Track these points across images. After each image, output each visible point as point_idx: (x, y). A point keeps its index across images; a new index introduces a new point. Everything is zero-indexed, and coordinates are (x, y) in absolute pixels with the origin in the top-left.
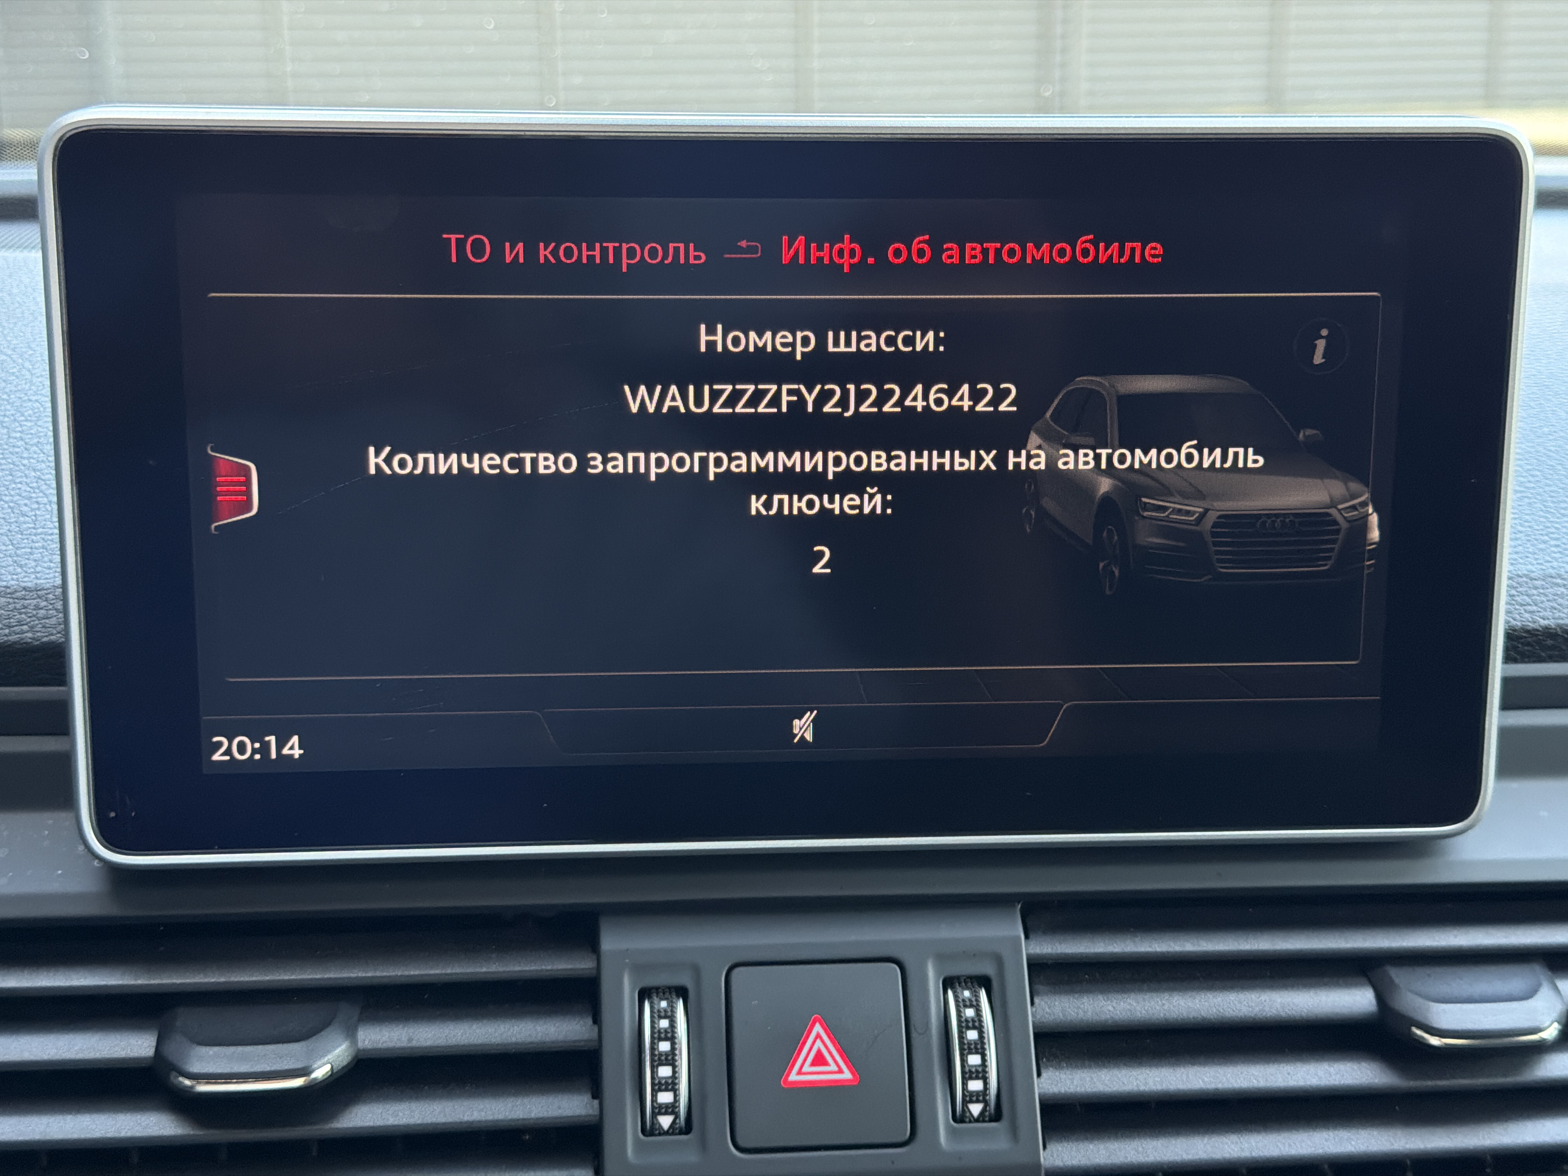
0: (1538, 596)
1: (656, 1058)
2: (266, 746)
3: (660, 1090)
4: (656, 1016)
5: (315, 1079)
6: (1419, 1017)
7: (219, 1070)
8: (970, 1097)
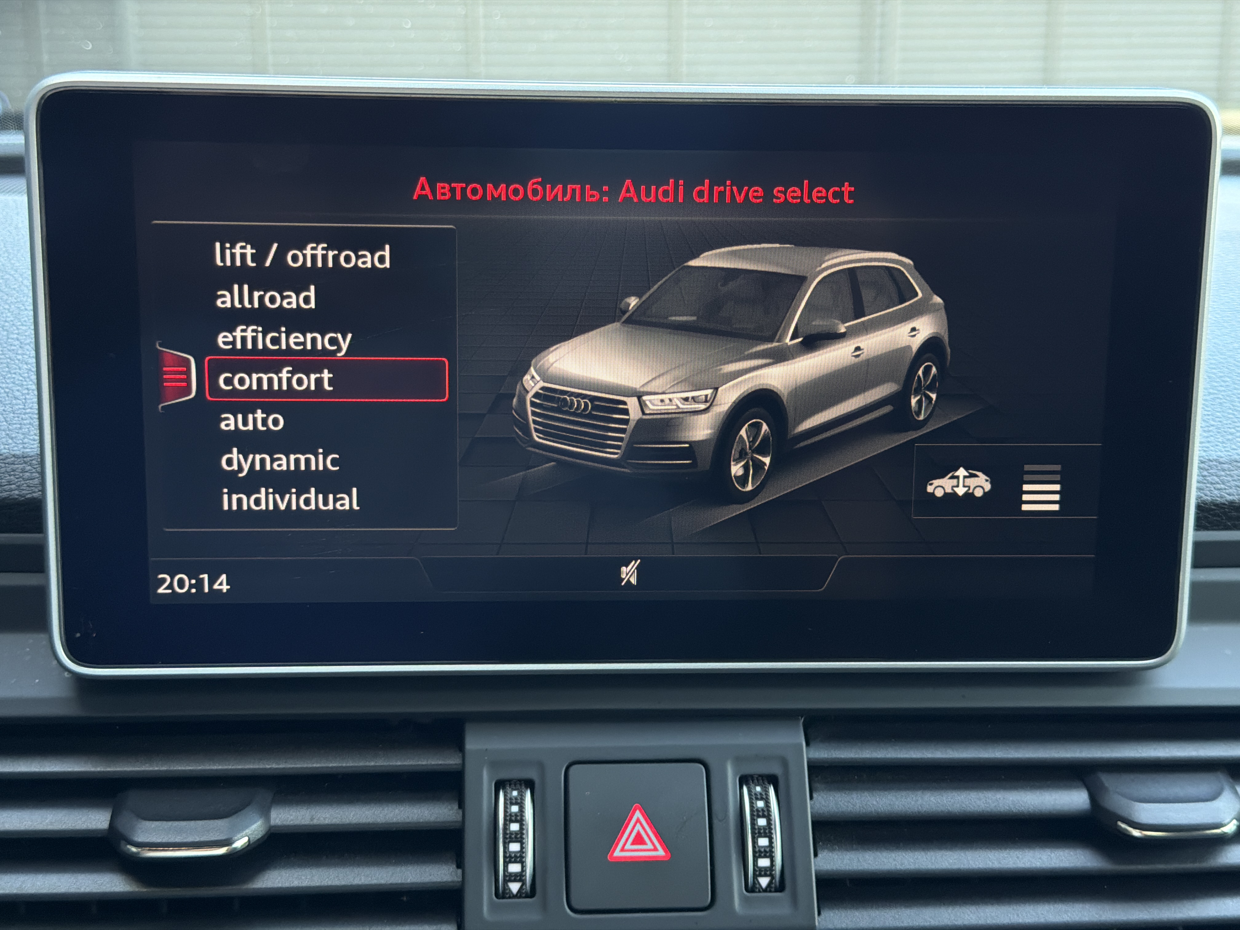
0: (1226, 477)
1: (508, 836)
2: (200, 582)
3: (511, 862)
4: (508, 802)
5: (235, 848)
6: (1124, 813)
7: (159, 840)
8: (760, 872)
